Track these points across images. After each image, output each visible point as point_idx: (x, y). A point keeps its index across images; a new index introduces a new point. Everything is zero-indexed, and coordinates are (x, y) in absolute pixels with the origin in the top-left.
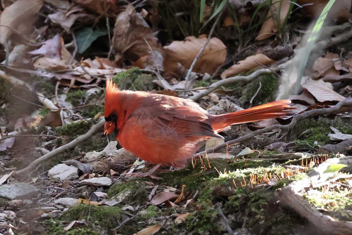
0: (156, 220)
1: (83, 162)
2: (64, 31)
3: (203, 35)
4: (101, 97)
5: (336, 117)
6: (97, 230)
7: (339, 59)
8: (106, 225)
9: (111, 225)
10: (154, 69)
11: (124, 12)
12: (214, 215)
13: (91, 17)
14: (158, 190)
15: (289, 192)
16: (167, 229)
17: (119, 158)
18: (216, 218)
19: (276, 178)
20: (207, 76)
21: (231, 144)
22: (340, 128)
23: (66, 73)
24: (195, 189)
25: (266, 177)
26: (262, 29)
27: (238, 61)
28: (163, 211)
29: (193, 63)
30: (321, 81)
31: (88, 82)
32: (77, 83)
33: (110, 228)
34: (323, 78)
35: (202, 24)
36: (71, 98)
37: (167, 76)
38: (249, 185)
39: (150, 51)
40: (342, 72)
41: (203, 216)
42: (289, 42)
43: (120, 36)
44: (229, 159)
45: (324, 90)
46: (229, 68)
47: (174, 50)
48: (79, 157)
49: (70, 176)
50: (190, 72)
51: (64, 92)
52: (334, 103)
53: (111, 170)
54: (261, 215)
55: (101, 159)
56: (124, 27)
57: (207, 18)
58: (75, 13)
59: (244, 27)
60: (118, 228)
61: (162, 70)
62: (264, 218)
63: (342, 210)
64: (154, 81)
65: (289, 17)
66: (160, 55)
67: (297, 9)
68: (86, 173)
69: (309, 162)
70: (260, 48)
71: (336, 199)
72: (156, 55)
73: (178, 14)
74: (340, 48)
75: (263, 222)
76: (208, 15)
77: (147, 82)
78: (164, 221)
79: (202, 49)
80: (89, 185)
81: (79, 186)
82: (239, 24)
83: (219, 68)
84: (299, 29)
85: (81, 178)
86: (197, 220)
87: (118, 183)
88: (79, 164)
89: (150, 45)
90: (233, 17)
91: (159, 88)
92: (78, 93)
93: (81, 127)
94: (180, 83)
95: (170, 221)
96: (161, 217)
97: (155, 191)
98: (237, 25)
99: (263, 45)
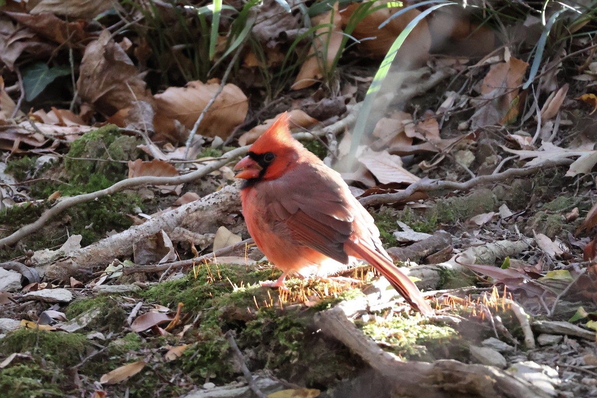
0: (138, 355)
1: (30, 266)
2: (5, 67)
3: (214, 80)
4: (59, 168)
5: (406, 207)
6: (48, 368)
7: (412, 121)
8: (63, 360)
9: (69, 362)
10: (139, 128)
11: (96, 42)
12: (224, 349)
13: (45, 46)
14: (141, 309)
15: (335, 317)
16: (154, 368)
17: (84, 261)
18: (226, 353)
19: (317, 295)
20: (218, 140)
21: (251, 243)
22: (411, 223)
23: (7, 131)
24: (197, 310)
25: (303, 294)
26: (301, 72)
27: (264, 120)
28: (148, 341)
29: (198, 122)
30: (385, 153)
31: (40, 145)
32: (23, 146)
33: (68, 365)
34: (388, 149)
35: (212, 63)
36: (13, 169)
37: (159, 139)
38: (277, 304)
39: (135, 101)
40: (415, 141)
41: (207, 350)
42: (340, 94)
43: (89, 77)
44: (248, 266)
45: (388, 165)
46: (251, 131)
47: (170, 101)
48: (24, 258)
49: (9, 286)
50: (193, 135)
51: (3, 160)
52: (404, 186)
53: (72, 278)
54: (293, 350)
55: (57, 262)
56: (95, 63)
57: (220, 54)
58: (22, 40)
59: (275, 69)
60: (79, 365)
61: (151, 129)
62: (298, 354)
63: (412, 344)
64: (138, 146)
65: (341, 57)
66: (149, 108)
67: (352, 45)
68: (34, 282)
69: (365, 273)
70: (297, 101)
71: (403, 328)
72: (144, 108)
73: (177, 47)
74: (414, 105)
75: (296, 360)
76: (221, 50)
77: (128, 147)
78: (150, 356)
79: (211, 101)
80: (38, 300)
81: (23, 302)
82: (267, 64)
83: (236, 129)
84: (355, 74)
85: (25, 290)
86: (199, 356)
87: (81, 298)
88: (23, 267)
89: (134, 93)
90: (258, 53)
91: (147, 157)
92: (24, 160)
93: (29, 213)
94: (178, 150)
95: (158, 357)
96: (145, 351)
97: (137, 312)
98: (264, 66)
99: (302, 97)
